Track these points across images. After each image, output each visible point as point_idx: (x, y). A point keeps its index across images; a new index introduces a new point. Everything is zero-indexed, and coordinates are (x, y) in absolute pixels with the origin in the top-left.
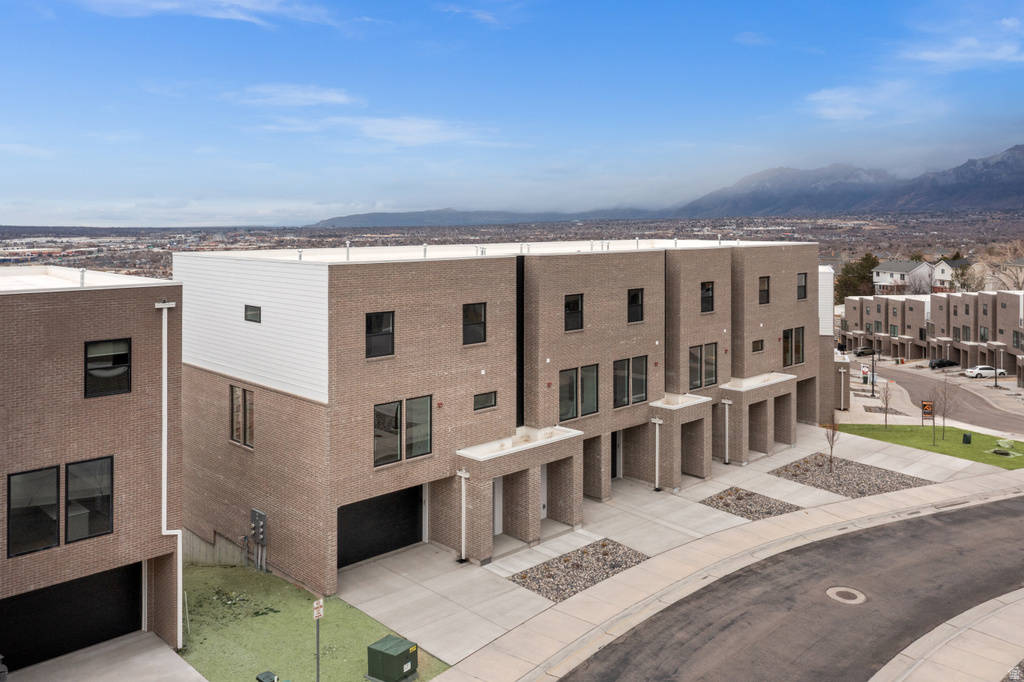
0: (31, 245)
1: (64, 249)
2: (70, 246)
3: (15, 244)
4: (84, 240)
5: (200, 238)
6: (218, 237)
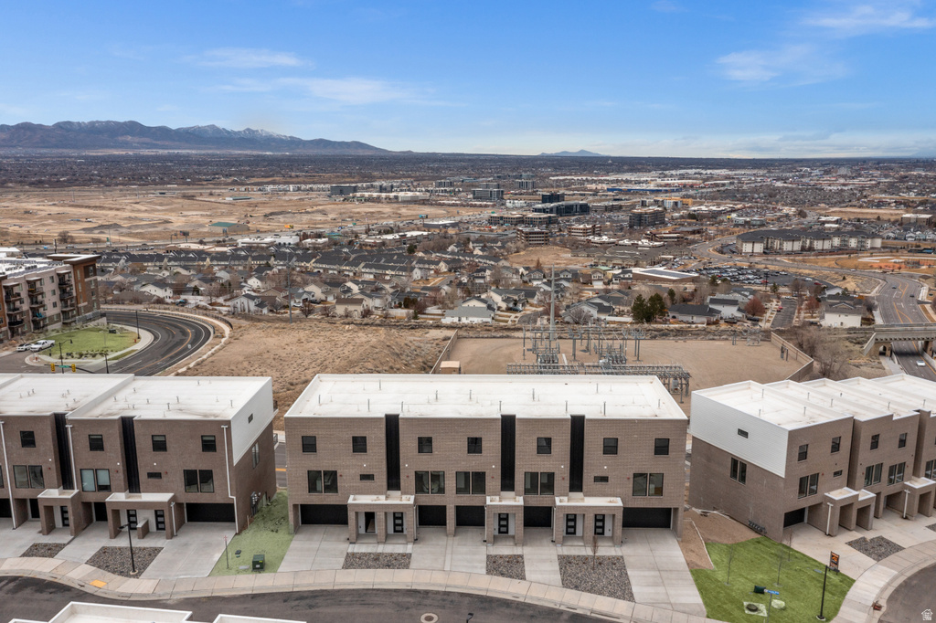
0: (682, 177)
1: (705, 180)
2: (711, 178)
3: (672, 176)
4: (724, 172)
5: (825, 171)
6: (843, 171)
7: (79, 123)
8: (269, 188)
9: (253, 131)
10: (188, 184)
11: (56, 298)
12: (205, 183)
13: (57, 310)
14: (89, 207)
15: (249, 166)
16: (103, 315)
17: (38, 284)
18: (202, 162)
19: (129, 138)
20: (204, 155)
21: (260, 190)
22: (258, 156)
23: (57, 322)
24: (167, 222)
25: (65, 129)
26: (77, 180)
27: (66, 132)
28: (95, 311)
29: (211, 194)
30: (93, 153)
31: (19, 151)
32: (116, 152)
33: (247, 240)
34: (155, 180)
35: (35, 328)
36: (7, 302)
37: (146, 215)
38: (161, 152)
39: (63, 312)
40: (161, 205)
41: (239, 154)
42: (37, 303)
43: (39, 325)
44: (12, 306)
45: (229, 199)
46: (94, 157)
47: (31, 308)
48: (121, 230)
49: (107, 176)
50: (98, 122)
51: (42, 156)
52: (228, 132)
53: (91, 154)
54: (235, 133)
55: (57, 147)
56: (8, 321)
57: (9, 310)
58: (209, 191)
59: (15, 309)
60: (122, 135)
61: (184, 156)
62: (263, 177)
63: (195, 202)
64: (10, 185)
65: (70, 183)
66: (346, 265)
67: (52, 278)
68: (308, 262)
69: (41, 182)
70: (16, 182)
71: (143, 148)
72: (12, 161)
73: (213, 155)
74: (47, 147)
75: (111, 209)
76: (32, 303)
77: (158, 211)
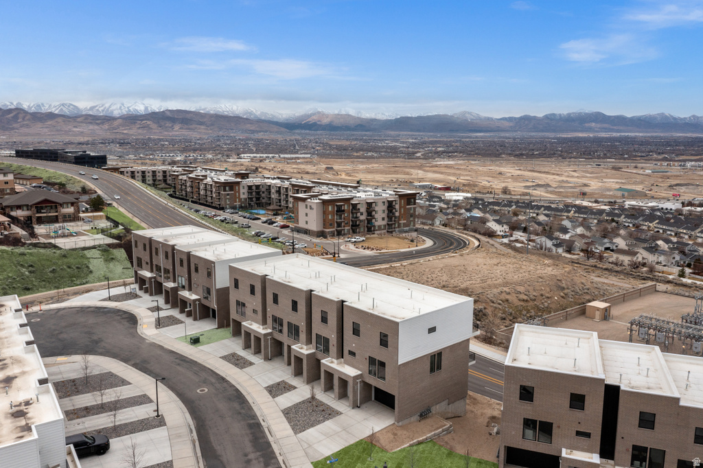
7: (560, 115)
8: (689, 164)
9: (698, 118)
10: (625, 159)
11: (385, 215)
12: (639, 158)
13: (385, 222)
14: (540, 172)
15: (684, 146)
16: (416, 230)
17: (374, 205)
18: (644, 142)
19: (593, 124)
20: (649, 137)
21: (681, 165)
22: (696, 138)
23: (383, 229)
24: (585, 185)
25: (550, 118)
26: (545, 154)
27: (551, 122)
28: (411, 227)
29: (636, 167)
30: (564, 135)
31: (518, 134)
32: (581, 135)
33: (634, 203)
34: (599, 155)
35: (368, 231)
36: (352, 213)
37: (576, 180)
38: (615, 134)
39: (388, 224)
40: (592, 173)
41: (680, 136)
42: (371, 216)
43: (370, 229)
44: (355, 216)
45: (648, 171)
46: (564, 138)
47: (367, 219)
48: (549, 189)
49: (566, 151)
50: (573, 113)
51: (532, 137)
52: (675, 119)
53: (563, 136)
54: (681, 119)
55: (543, 131)
56: (351, 223)
57: (353, 217)
58: (634, 165)
59: (356, 217)
60: (589, 122)
61: (632, 138)
62: (692, 155)
63: (620, 172)
64: (503, 156)
65: (540, 156)
66: (684, 229)
67: (384, 202)
68: (651, 222)
69: (522, 155)
70: (507, 154)
71: (602, 132)
72: (511, 141)
73: (656, 137)
74: (536, 131)
75: (554, 174)
76: (368, 216)
77: (587, 177)
